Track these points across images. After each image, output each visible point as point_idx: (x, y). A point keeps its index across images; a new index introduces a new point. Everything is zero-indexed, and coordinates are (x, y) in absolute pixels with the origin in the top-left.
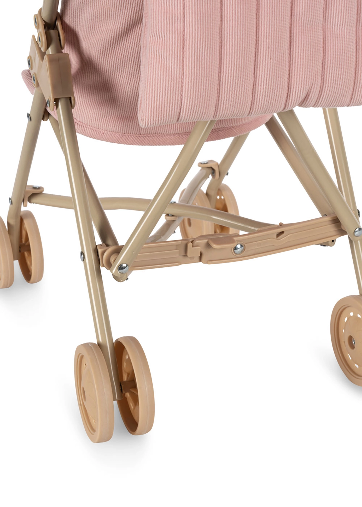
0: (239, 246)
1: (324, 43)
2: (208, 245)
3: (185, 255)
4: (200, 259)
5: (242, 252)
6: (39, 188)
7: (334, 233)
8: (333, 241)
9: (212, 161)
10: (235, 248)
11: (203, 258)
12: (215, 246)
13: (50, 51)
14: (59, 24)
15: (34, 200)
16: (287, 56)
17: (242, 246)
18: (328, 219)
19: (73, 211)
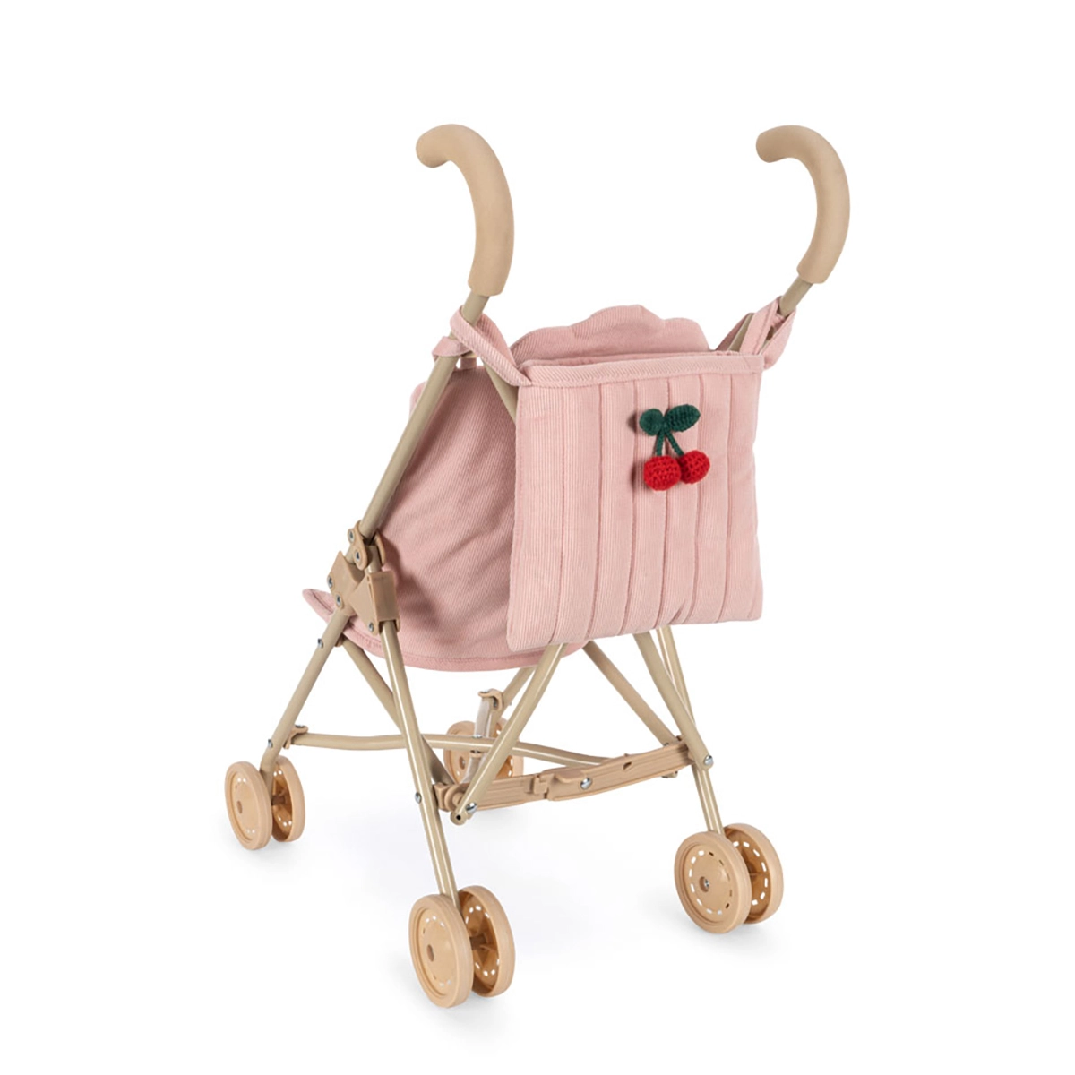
0: (585, 781)
1: (697, 557)
2: (555, 780)
3: (531, 791)
4: (546, 796)
5: (588, 787)
6: (303, 727)
7: (681, 763)
8: (676, 772)
9: (492, 690)
10: (582, 783)
11: (549, 795)
12: (564, 780)
13: (370, 569)
14: (378, 539)
15: (299, 741)
16: (661, 571)
17: (588, 780)
18: (674, 747)
19: (404, 751)
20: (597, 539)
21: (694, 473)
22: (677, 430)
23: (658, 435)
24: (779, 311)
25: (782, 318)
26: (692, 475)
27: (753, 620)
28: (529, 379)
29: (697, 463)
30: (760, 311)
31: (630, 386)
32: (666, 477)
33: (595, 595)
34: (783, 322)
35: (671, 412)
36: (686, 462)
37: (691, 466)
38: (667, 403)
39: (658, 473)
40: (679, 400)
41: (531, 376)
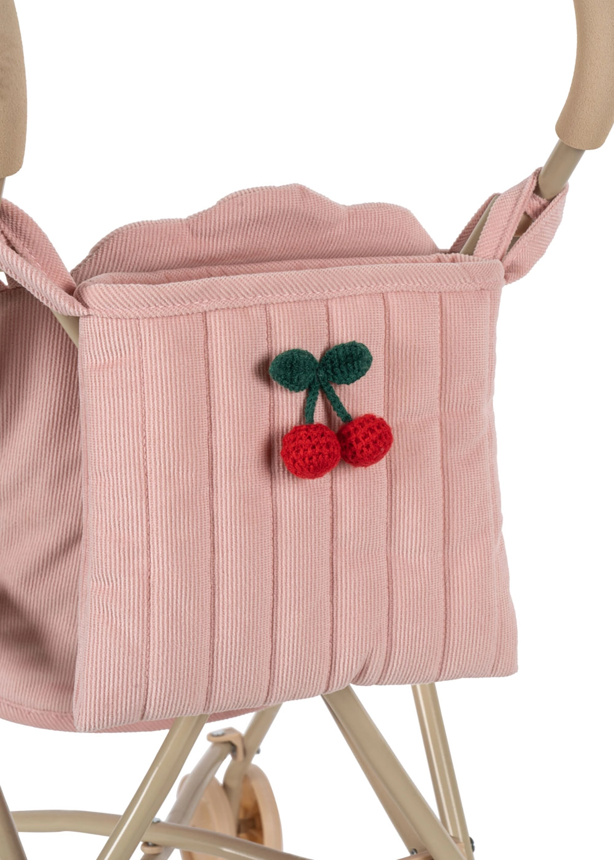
1: (390, 581)
16: (328, 604)
20: (209, 555)
21: (362, 451)
22: (340, 383)
23: (309, 389)
24: (537, 191)
25: (544, 201)
26: (358, 454)
27: (503, 675)
28: (85, 305)
29: (366, 436)
30: (509, 192)
31: (257, 313)
32: (310, 458)
33: (212, 644)
34: (545, 207)
35: (330, 353)
36: (349, 434)
37: (357, 441)
38: (326, 339)
39: (298, 451)
40: (343, 336)
41: (88, 300)
